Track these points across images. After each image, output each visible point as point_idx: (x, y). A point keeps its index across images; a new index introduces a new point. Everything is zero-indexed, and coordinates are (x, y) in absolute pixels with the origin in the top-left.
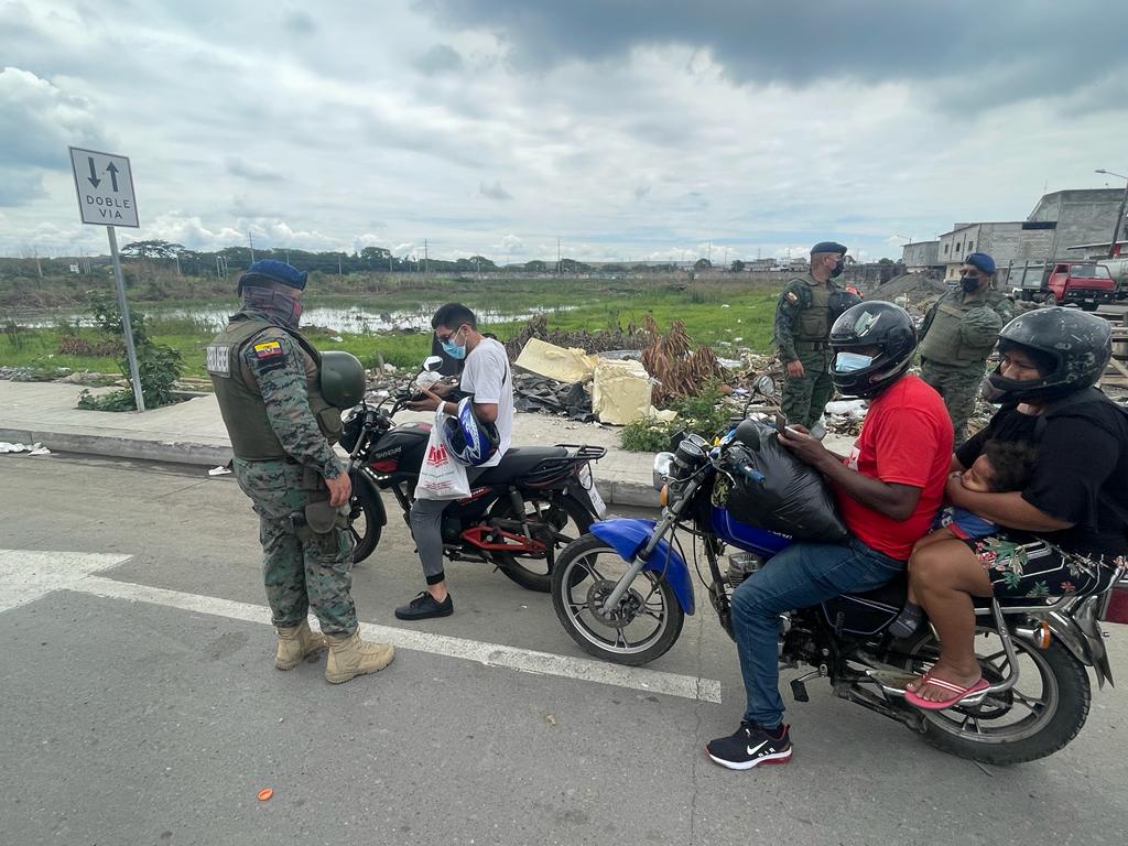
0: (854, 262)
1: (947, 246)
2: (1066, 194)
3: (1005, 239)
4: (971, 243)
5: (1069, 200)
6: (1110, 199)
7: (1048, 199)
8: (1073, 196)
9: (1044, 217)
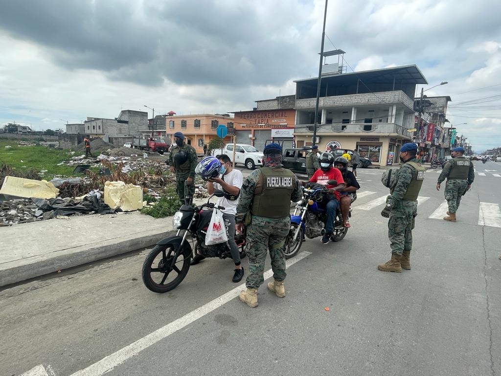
0: (31, 130)
1: (88, 127)
2: (129, 111)
3: (112, 126)
4: (99, 126)
5: (131, 114)
6: (142, 115)
7: (123, 112)
8: (132, 112)
9: (123, 119)
